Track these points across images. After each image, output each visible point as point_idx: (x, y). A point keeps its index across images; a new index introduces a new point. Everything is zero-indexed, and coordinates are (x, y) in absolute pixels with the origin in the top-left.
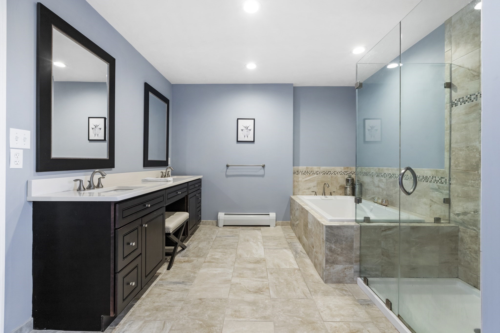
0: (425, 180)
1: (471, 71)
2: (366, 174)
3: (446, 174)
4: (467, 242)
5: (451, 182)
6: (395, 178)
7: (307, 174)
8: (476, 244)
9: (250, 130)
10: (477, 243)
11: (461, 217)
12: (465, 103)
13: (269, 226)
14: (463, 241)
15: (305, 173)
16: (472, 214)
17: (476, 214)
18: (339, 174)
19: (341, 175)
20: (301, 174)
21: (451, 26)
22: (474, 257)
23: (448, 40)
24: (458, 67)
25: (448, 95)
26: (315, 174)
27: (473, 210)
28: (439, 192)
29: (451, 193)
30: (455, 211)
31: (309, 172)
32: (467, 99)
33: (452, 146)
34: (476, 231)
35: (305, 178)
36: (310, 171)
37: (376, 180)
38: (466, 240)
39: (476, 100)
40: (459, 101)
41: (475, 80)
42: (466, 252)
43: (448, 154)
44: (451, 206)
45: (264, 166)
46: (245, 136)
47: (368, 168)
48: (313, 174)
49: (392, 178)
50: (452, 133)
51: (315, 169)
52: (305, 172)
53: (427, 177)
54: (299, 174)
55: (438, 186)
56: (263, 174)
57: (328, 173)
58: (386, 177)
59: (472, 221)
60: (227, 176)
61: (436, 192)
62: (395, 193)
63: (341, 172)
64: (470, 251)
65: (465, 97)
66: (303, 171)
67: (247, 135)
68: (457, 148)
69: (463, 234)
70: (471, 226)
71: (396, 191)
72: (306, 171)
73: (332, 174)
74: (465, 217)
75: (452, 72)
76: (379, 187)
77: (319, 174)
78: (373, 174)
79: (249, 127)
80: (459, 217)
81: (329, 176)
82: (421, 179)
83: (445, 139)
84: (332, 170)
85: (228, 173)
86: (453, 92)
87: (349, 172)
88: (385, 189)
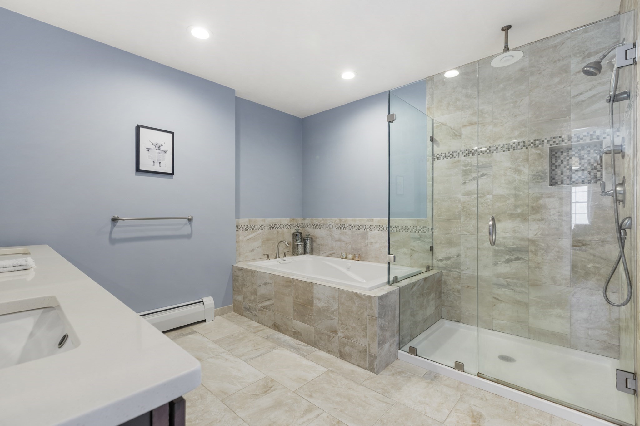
0: (404, 230)
1: (453, 130)
2: (320, 226)
3: (429, 223)
4: (450, 283)
5: (433, 231)
6: (364, 230)
7: (250, 230)
8: (459, 284)
9: (165, 153)
10: (460, 282)
11: (444, 262)
12: (447, 158)
13: (204, 321)
14: (446, 284)
15: (248, 228)
16: (455, 258)
17: (459, 257)
18: (286, 228)
19: (288, 229)
20: (242, 230)
21: (433, 83)
22: (457, 296)
23: (430, 96)
24: (441, 124)
25: (430, 148)
26: (259, 229)
27: (456, 255)
28: (421, 241)
29: (434, 241)
30: (438, 257)
31: (252, 227)
32: (449, 155)
33: (434, 196)
34: (459, 272)
35: (247, 236)
36: (254, 226)
37: (336, 233)
38: (449, 282)
39: (458, 157)
40: (442, 156)
41: (457, 139)
42: (449, 293)
43: (431, 205)
44: (434, 253)
45: (190, 220)
46: (154, 162)
47: (323, 219)
48: (257, 229)
49: (361, 229)
50: (435, 184)
51: (260, 221)
52: (247, 226)
53: (408, 226)
54: (239, 230)
55: (420, 235)
56: (189, 232)
57: (274, 228)
58: (351, 229)
59: (455, 264)
60: (113, 241)
61: (417, 242)
62: (364, 246)
63: (287, 226)
64: (454, 291)
65: (447, 153)
66: (244, 226)
67: (158, 160)
68: (439, 199)
69: (446, 277)
70: (454, 269)
71: (367, 243)
72: (249, 226)
73: (278, 229)
74: (449, 261)
75: (435, 128)
76: (340, 240)
77: (264, 229)
78: (331, 226)
79: (162, 145)
80: (443, 262)
81: (275, 231)
82: (400, 229)
83: (427, 190)
84: (278, 224)
85: (114, 236)
86: (435, 146)
87: (295, 225)
88: (350, 242)
